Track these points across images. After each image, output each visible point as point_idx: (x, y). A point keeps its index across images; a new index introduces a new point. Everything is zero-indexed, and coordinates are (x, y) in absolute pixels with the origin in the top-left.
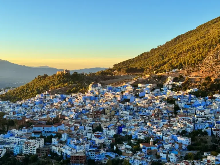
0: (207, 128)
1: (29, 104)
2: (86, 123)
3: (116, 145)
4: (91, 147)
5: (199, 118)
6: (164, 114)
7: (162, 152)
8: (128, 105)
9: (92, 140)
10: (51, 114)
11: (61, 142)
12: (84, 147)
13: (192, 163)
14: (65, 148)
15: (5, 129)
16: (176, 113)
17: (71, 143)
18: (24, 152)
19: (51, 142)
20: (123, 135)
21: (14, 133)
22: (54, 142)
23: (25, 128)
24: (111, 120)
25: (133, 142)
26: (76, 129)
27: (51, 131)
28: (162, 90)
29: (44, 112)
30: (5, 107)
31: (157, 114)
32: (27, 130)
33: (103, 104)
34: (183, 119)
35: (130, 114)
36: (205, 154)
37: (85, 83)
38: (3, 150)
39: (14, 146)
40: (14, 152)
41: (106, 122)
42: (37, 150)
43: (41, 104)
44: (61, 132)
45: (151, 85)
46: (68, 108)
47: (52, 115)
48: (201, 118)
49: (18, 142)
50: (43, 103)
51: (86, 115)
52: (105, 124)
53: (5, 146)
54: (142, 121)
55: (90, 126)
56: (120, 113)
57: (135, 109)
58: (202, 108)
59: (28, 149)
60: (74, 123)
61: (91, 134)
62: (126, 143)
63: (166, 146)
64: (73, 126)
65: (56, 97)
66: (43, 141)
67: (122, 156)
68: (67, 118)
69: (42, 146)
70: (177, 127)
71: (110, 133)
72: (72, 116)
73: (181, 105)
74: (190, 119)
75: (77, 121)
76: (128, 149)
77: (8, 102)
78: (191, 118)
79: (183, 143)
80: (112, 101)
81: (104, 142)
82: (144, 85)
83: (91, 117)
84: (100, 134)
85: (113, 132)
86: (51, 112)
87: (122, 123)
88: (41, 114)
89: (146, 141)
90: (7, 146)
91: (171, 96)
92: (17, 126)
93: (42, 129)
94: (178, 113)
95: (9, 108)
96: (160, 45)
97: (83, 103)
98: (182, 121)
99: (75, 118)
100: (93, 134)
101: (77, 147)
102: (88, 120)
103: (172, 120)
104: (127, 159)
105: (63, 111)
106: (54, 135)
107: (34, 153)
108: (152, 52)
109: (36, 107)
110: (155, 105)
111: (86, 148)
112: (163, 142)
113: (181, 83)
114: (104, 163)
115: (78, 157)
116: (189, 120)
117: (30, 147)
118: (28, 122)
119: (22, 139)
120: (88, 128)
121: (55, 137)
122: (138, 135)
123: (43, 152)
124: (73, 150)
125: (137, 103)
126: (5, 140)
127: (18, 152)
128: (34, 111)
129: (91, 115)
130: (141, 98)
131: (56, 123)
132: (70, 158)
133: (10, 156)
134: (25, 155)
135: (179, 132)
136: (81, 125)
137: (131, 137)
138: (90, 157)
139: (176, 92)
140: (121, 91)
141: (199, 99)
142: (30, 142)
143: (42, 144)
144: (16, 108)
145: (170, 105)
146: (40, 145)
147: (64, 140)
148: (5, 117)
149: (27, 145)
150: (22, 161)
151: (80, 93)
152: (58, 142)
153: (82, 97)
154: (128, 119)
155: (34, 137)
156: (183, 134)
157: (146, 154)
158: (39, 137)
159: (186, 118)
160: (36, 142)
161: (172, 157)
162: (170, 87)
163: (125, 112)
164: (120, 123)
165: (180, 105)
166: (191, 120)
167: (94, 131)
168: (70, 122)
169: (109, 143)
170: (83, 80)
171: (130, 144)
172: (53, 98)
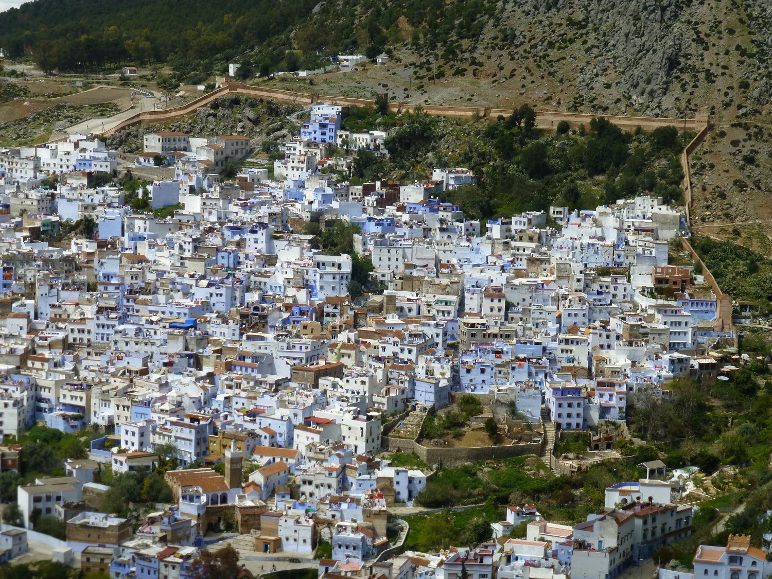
3: (26, 482)
8: (89, 257)
20: (62, 425)
25: (125, 467)
34: (399, 334)
35: (101, 311)
36: (511, 517)
63: (310, 483)
70: (366, 379)
73: (387, 256)
82: (177, 144)
91: (329, 210)
112: (292, 462)
113: (385, 135)
130: (159, 215)
145: (330, 261)
154: (92, 337)
165: (381, 259)
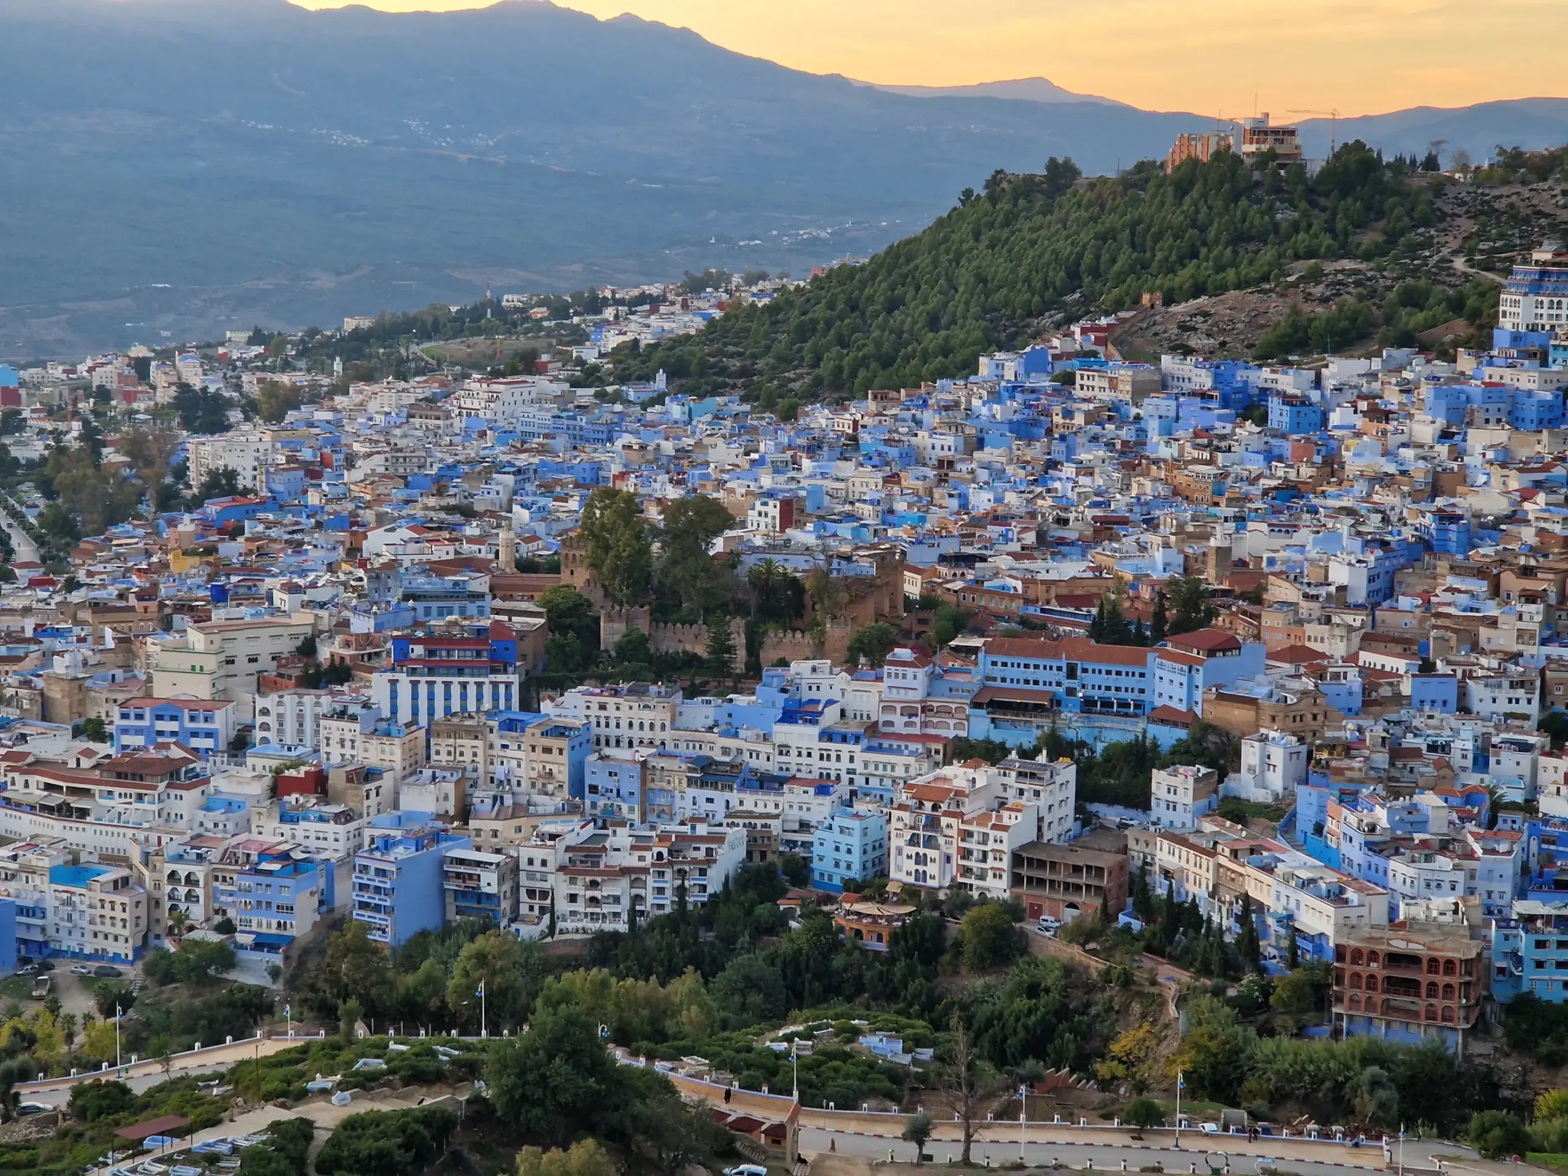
1: (923, 438)
2: (1475, 647)
4: (1530, 880)
9: (1547, 820)
10: (1129, 542)
11: (1240, 812)
12: (1460, 877)
14: (1281, 868)
15: (730, 649)
17: (1330, 825)
18: (901, 871)
19: (1141, 800)
21: (814, 695)
22: (1172, 806)
23: (904, 653)
26: (1375, 703)
27: (1141, 705)
29: (1063, 522)
30: (713, 455)
32: (921, 673)
37: (1455, 253)
38: (720, 839)
39: (820, 809)
40: (816, 864)
42: (1017, 859)
43: (1030, 439)
44: (1238, 715)
46: (1290, 491)
47: (1143, 548)
49: (845, 778)
51: (1480, 573)
53: (734, 797)
55: (1512, 685)
59: (937, 847)
60: (1356, 638)
61: (1525, 758)
64: (1353, 673)
65: (1163, 385)
66: (1071, 791)
68: (1281, 591)
69: (1056, 829)
72: (1339, 574)
75: (1380, 630)
77: (737, 408)
83: (1530, 598)
86: (1124, 522)
88: (1041, 536)
90: (752, 801)
92: (838, 633)
93: (1062, 676)
95: (743, 462)
97: (1443, 450)
99: (1359, 595)
100: (1544, 761)
101: (1399, 869)
102: (1493, 623)
105: (1240, 520)
106: (1168, 737)
107: (990, 882)
109: (987, 466)
111: (1482, 886)
115: (1413, 960)
117: (953, 832)
118: (928, 602)
119: (879, 749)
120: (1502, 696)
121: (1183, 755)
123: (1067, 886)
124: (1351, 894)
126: (740, 751)
127: (849, 867)
128: (964, 506)
129: (1527, 572)
131: (1183, 626)
132: (1328, 969)
133: (782, 893)
134: (910, 893)
136: (1427, 668)
142: (960, 783)
143: (1058, 813)
144: (807, 464)
146: (1040, 820)
147: (1259, 796)
148: (718, 545)
149: (928, 805)
151: (1406, 352)
152: (1204, 802)
153: (1426, 391)
155: (988, 742)
158: (1036, 751)
160: (1005, 787)
167: (1560, 731)
168: (1312, 629)
170: (1427, 224)
172: (1140, 392)
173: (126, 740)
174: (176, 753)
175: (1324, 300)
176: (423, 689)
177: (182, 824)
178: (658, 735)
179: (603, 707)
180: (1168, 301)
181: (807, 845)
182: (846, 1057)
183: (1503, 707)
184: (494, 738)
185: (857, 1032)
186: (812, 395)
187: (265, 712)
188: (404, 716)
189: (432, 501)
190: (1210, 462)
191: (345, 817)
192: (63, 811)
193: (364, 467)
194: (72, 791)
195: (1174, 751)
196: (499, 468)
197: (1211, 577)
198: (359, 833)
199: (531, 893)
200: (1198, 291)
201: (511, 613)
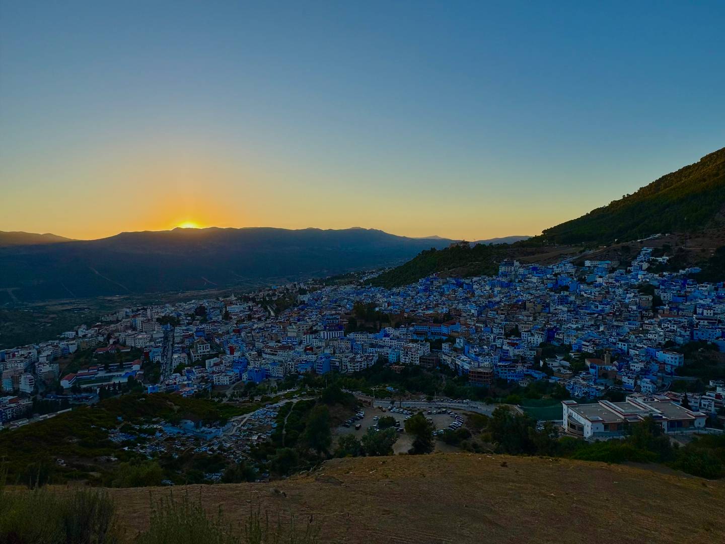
0: (717, 338)
1: (410, 292)
2: (494, 323)
3: (543, 359)
4: (501, 360)
5: (702, 319)
6: (632, 312)
7: (626, 376)
8: (567, 296)
9: (504, 350)
10: (440, 307)
11: (456, 350)
12: (490, 359)
13: (683, 398)
14: (461, 359)
15: (377, 326)
16: (656, 312)
17: (470, 351)
18: (402, 360)
19: (441, 348)
20: (556, 344)
21: (389, 333)
22: (445, 349)
23: (403, 326)
24: (535, 319)
25: (573, 357)
26: (478, 332)
27: (440, 333)
28: (630, 271)
29: (430, 304)
30: (378, 296)
31: (618, 312)
32: (406, 329)
33: (522, 294)
34: (670, 321)
35: (568, 311)
36: (712, 383)
37: (494, 261)
38: (374, 356)
39: (390, 351)
40: (389, 360)
41: (527, 323)
42: (420, 358)
43: (426, 292)
44: (456, 334)
45: (610, 262)
46: (466, 298)
47: (442, 308)
48: (706, 319)
49: (394, 346)
50: (430, 291)
51: (495, 310)
52: (526, 325)
53: (376, 349)
54: (590, 323)
55: (500, 328)
56: (552, 309)
57: (577, 303)
58: (709, 303)
59: (408, 356)
60: (475, 321)
61: (501, 340)
62: (562, 358)
63: (634, 366)
64: (474, 327)
65: (447, 283)
66: (429, 347)
67: (554, 377)
68: (464, 314)
69: (427, 353)
70: (656, 335)
71: (533, 339)
72: (473, 311)
73: (666, 296)
74: (682, 322)
75: (479, 320)
76: (564, 367)
77: (382, 288)
78: (686, 320)
79: (667, 362)
80: (537, 288)
81: (523, 353)
82: (596, 263)
83: (502, 314)
84: (517, 340)
85: (538, 339)
87: (555, 325)
88: (426, 307)
89: (598, 356)
90: (379, 350)
91: (646, 281)
93: (428, 329)
94: (660, 311)
95: (382, 297)
96: (627, 195)
97: (491, 291)
98: (666, 325)
99: (476, 314)
100: (504, 340)
101: (480, 358)
102: (497, 318)
103: (646, 322)
104: (562, 383)
105: (458, 303)
106: (444, 338)
107: (416, 362)
108: (612, 207)
109: (420, 296)
110: (616, 296)
111: (493, 361)
112: (628, 359)
113: (667, 258)
114: (522, 385)
115: (481, 373)
116: (682, 324)
117: (410, 354)
118: (408, 318)
119: (399, 341)
120: (498, 330)
121: (446, 341)
122: (583, 345)
123: (428, 362)
124: (472, 363)
125: (583, 293)
126: (377, 342)
127: (394, 360)
128: (416, 302)
129: (502, 310)
130: (588, 284)
131: (447, 321)
132: (468, 375)
133: (383, 364)
134: (404, 364)
135: (660, 344)
136: (486, 326)
137: (569, 348)
138: (500, 374)
139: (657, 275)
140: (553, 273)
141: (703, 286)
142: (411, 346)
143: (427, 351)
144: (392, 297)
145: (644, 297)
146: (424, 352)
147: (459, 347)
148: (377, 309)
149: (406, 350)
150: (399, 373)
151: (485, 276)
152: (450, 348)
153: (488, 282)
154: (566, 319)
155: (416, 339)
156: (669, 346)
157: (597, 377)
158: (424, 341)
159: (676, 319)
160: (418, 347)
161: (645, 385)
162: (645, 266)
163: (560, 307)
164: (550, 325)
165: (664, 297)
166: (686, 323)
167: (507, 336)
168: (468, 320)
169: (531, 356)
171: (568, 359)
173: (283, 343)
174: (290, 345)
175: (473, 268)
176: (329, 334)
177: (291, 356)
178: (365, 340)
179: (356, 335)
180: (449, 269)
181: (388, 357)
182: (384, 390)
183: (498, 332)
184: (339, 341)
185: (386, 386)
186: (394, 286)
187: (304, 338)
188: (326, 338)
189: (334, 304)
190: (455, 294)
191: (315, 354)
192: (273, 354)
193: (324, 299)
194: (275, 351)
195: (446, 340)
196: (345, 299)
197: (453, 313)
198: (318, 357)
199: (344, 365)
200: (454, 267)
201: (343, 321)
